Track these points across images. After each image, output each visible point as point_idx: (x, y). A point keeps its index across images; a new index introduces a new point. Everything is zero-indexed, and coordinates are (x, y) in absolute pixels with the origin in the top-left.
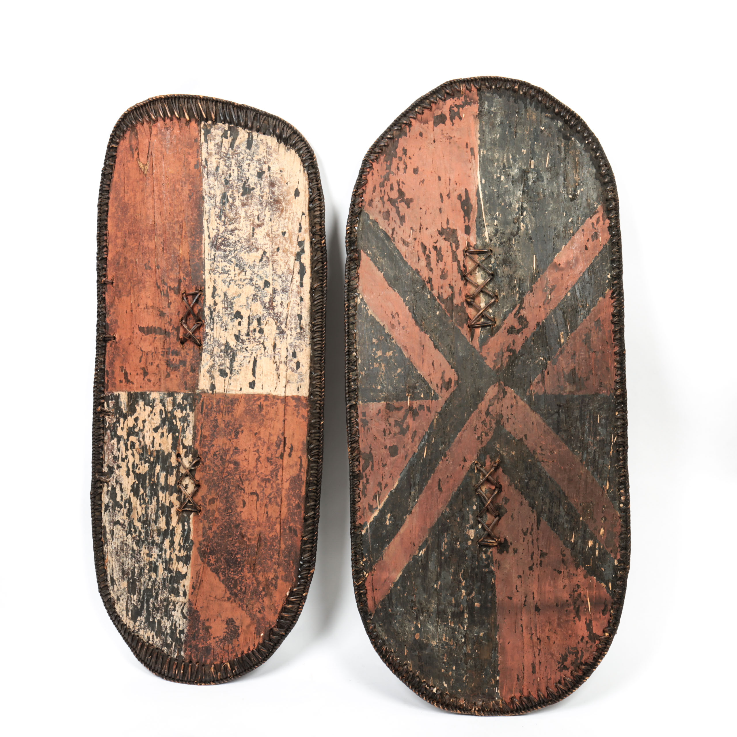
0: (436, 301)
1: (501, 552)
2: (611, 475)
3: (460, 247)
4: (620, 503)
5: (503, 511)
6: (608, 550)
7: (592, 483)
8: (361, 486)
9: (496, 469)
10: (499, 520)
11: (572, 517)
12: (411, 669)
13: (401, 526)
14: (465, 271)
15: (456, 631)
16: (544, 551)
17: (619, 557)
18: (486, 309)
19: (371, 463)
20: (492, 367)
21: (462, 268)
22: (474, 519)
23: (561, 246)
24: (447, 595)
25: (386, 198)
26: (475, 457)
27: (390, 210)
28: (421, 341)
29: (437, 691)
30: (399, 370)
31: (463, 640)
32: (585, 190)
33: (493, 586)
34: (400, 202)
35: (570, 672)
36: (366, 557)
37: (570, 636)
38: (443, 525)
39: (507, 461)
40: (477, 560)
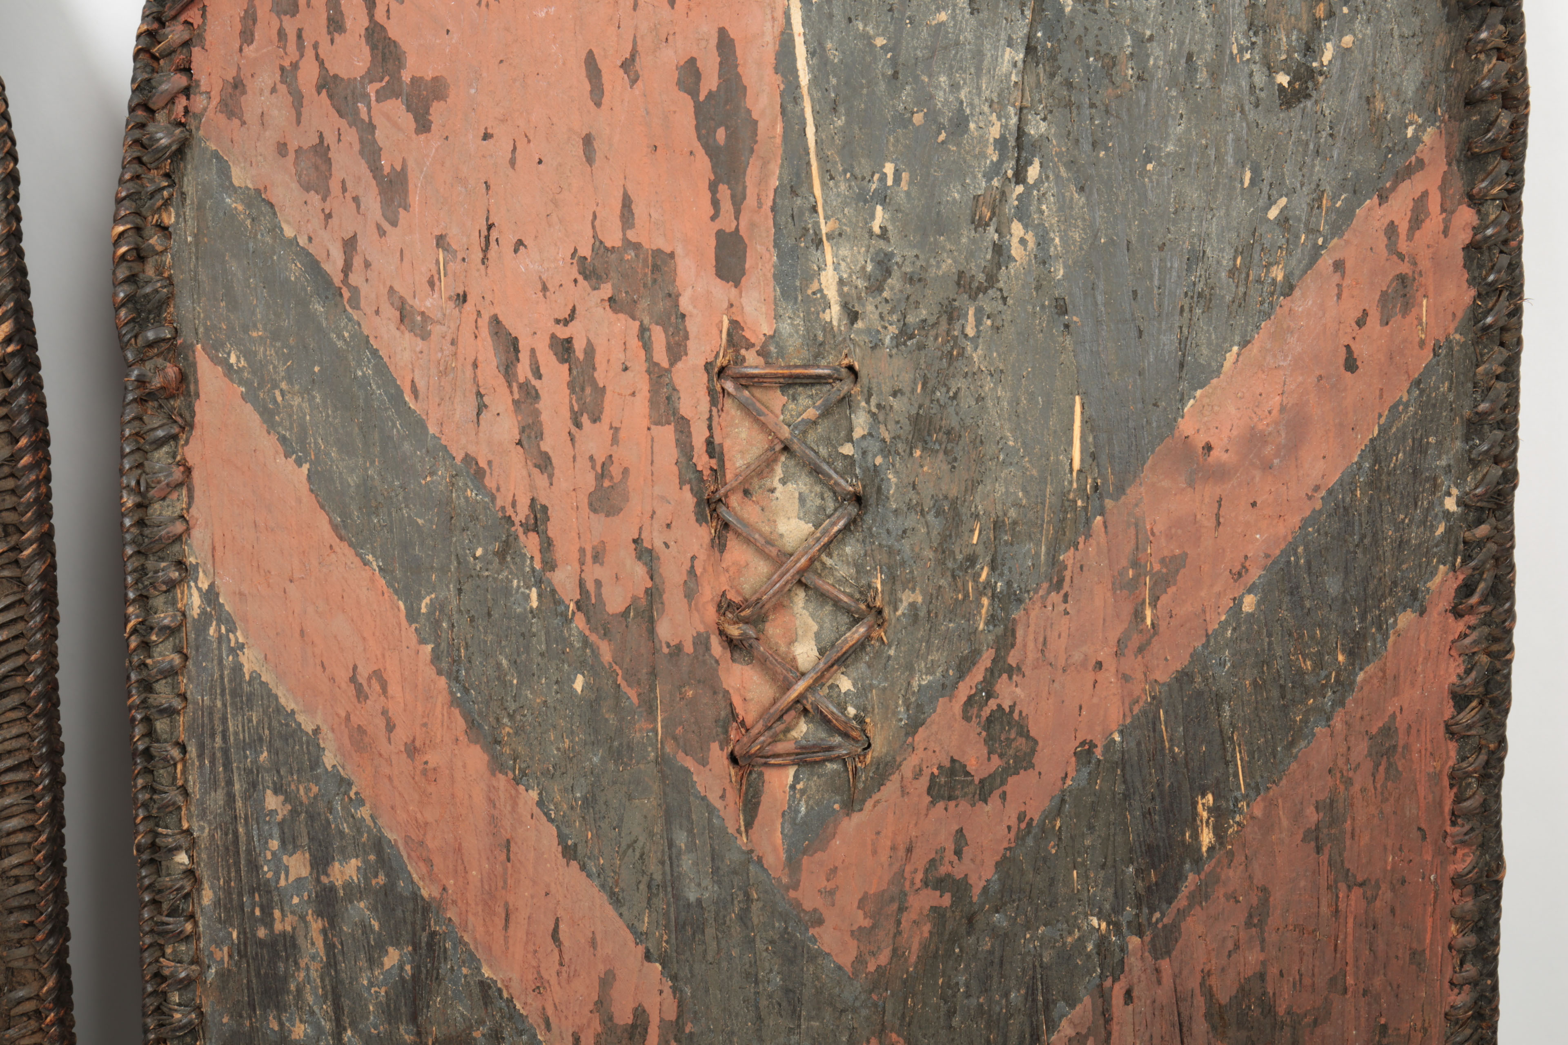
0: (568, 621)
3: (692, 345)
14: (717, 473)
18: (819, 681)
20: (846, 960)
21: (702, 461)
23: (1221, 351)
25: (308, 74)
27: (330, 138)
28: (494, 821)
30: (392, 958)
32: (1360, 43)
34: (381, 96)
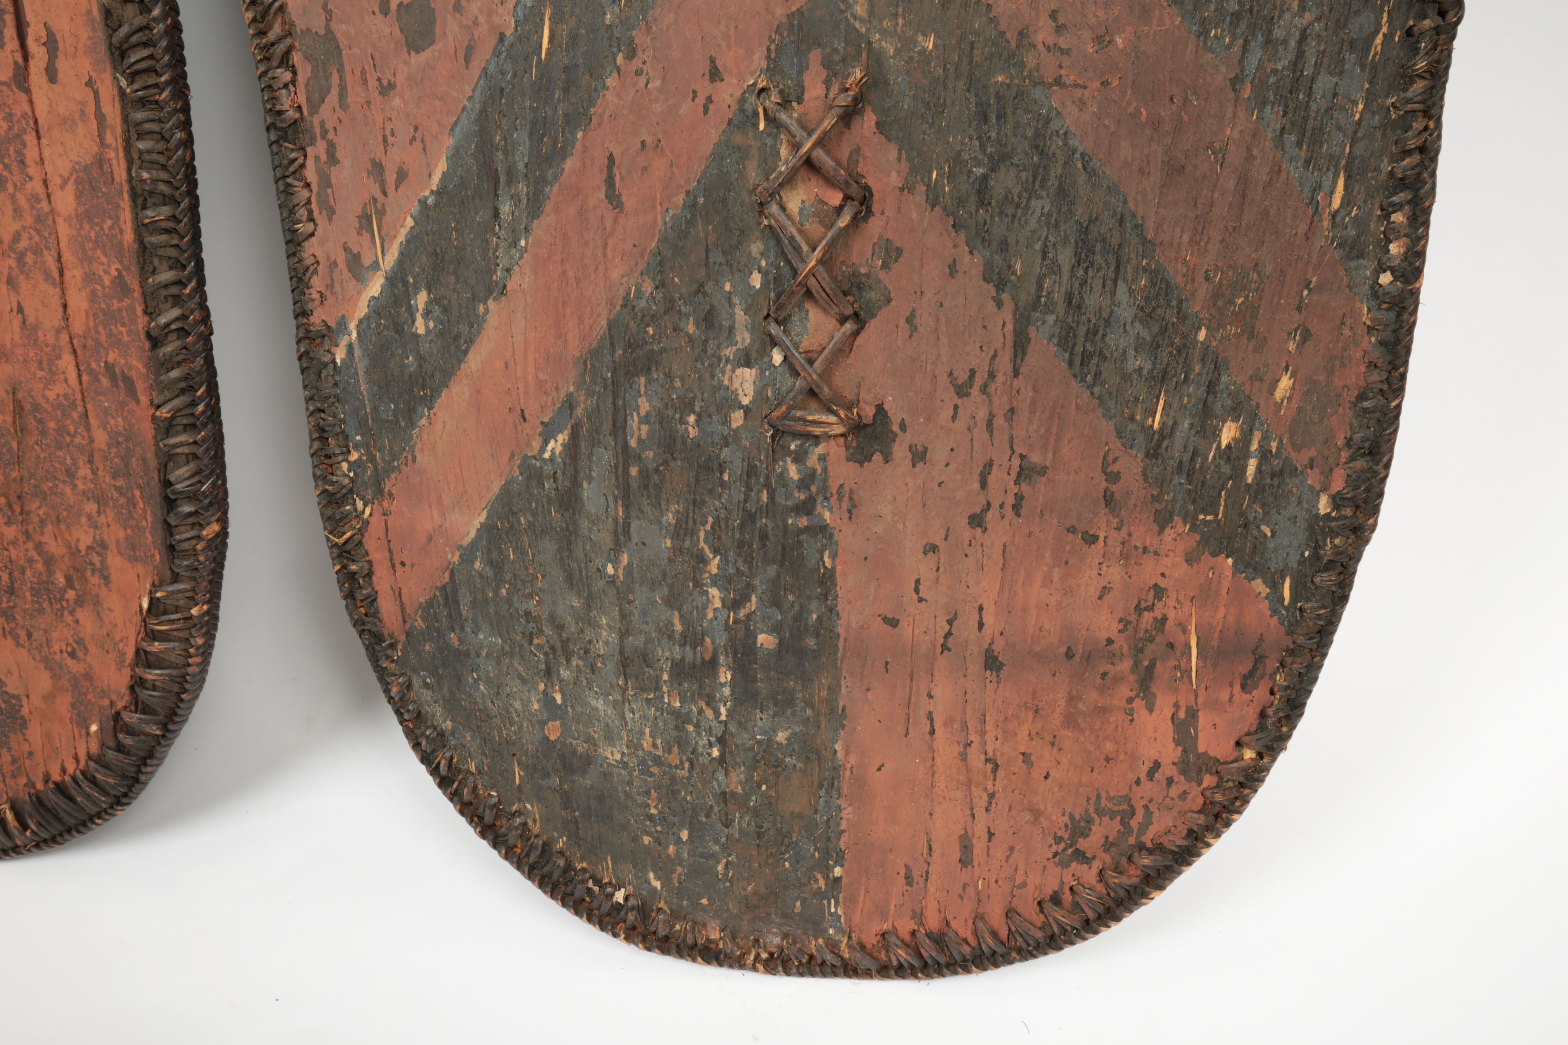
1: (860, 456)
2: (1359, 150)
4: (1381, 269)
5: (873, 295)
6: (1300, 459)
7: (1269, 184)
8: (310, 174)
9: (848, 116)
10: (856, 334)
11: (1163, 330)
12: (536, 829)
13: (470, 342)
15: (689, 721)
16: (1035, 458)
17: (1338, 484)
19: (335, 79)
22: (752, 329)
24: (653, 603)
26: (759, 60)
29: (626, 898)
31: (716, 753)
33: (827, 580)
35: (1095, 871)
36: (357, 447)
37: (1108, 759)
38: (632, 346)
39: (898, 80)
40: (767, 485)
